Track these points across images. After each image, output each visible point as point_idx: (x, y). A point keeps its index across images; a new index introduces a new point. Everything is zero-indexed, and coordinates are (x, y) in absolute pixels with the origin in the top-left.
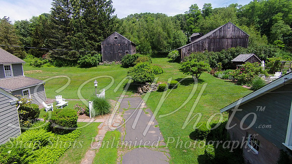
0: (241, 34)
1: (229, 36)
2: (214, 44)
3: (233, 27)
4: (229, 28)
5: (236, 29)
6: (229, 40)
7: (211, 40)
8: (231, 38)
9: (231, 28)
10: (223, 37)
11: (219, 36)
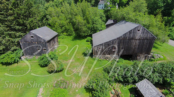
0: (149, 36)
1: (137, 37)
2: (123, 44)
3: (142, 30)
4: (139, 31)
5: (145, 31)
6: (137, 41)
7: (121, 40)
8: (140, 39)
9: (141, 31)
10: (132, 39)
11: (129, 37)
